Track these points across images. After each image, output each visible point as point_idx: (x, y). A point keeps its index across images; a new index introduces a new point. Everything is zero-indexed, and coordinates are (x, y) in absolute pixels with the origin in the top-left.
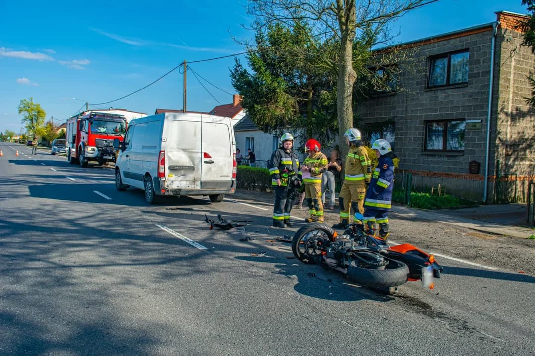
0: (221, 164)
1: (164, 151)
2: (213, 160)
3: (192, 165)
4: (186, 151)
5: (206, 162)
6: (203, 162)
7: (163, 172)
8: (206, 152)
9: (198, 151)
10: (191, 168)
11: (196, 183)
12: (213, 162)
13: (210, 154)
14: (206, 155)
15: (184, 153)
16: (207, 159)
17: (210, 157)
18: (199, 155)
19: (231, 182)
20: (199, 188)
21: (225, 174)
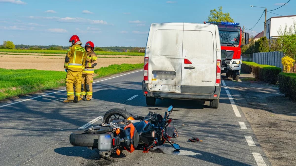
0: (203, 70)
1: (148, 58)
2: (193, 66)
3: (174, 70)
4: (168, 58)
5: (186, 68)
6: (183, 68)
7: (147, 76)
8: (186, 58)
9: (178, 57)
10: (173, 73)
11: (177, 87)
12: (194, 68)
13: (191, 60)
14: (187, 61)
15: (167, 59)
16: (188, 65)
17: (191, 63)
18: (180, 61)
19: (215, 87)
20: (179, 92)
21: (207, 80)
